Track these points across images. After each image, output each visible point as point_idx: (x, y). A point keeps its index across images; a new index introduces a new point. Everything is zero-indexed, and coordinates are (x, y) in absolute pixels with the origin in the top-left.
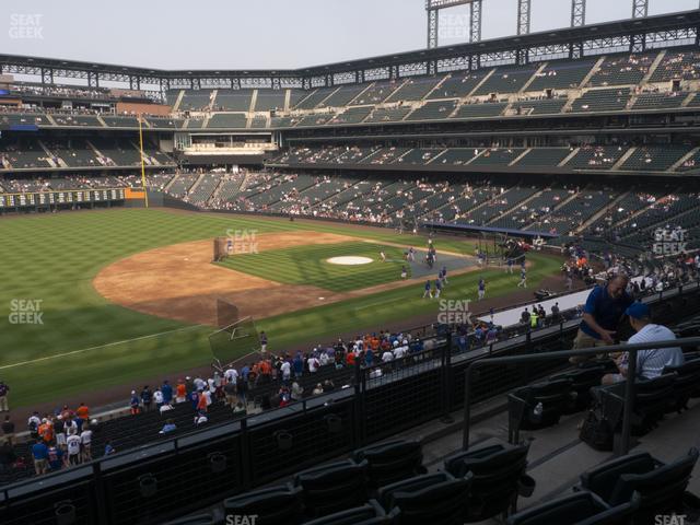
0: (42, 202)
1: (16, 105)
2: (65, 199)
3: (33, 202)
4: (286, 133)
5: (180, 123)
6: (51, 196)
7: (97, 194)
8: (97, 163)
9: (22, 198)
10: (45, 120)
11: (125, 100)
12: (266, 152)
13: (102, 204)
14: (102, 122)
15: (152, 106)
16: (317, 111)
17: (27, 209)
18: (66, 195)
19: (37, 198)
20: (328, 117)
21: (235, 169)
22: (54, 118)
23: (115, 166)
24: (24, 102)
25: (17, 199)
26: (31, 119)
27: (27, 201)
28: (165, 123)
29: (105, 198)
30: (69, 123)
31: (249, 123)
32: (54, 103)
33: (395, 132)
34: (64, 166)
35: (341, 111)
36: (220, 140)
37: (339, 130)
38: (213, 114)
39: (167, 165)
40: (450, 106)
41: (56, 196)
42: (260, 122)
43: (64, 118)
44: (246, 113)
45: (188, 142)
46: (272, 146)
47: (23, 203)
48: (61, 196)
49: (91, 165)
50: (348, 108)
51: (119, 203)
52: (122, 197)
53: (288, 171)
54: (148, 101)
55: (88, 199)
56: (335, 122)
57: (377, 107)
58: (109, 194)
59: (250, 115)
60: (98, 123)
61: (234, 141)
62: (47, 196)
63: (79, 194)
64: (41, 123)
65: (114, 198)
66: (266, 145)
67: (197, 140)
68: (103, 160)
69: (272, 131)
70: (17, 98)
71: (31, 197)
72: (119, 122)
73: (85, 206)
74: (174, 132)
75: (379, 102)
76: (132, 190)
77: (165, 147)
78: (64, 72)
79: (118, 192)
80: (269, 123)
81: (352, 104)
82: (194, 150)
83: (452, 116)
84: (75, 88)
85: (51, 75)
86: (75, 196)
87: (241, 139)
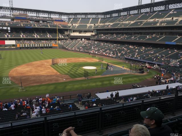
0: (31, 46)
1: (28, 22)
2: (37, 46)
3: (29, 46)
4: (97, 30)
5: (70, 27)
6: (34, 45)
7: (45, 45)
8: (47, 37)
9: (26, 45)
10: (34, 25)
11: (56, 21)
12: (92, 35)
13: (47, 47)
14: (49, 26)
15: (63, 22)
16: (106, 24)
17: (27, 48)
18: (37, 45)
19: (30, 45)
20: (108, 26)
21: (83, 40)
22: (37, 25)
23: (52, 38)
24: (30, 21)
25: (25, 45)
26: (31, 25)
27: (28, 46)
28: (66, 27)
29: (47, 46)
30: (40, 26)
31: (88, 27)
32: (38, 21)
33: (125, 30)
34: (38, 37)
35: (112, 24)
36: (80, 32)
37: (111, 29)
38: (79, 24)
39: (65, 38)
40: (141, 23)
41: (35, 45)
42: (91, 27)
43: (39, 25)
44: (87, 24)
45: (72, 32)
46: (93, 34)
47: (26, 46)
48: (36, 45)
49: (46, 37)
50: (114, 23)
51: (51, 47)
52: (52, 46)
53: (97, 40)
54: (62, 21)
55: (43, 46)
56: (110, 27)
57: (121, 23)
58: (49, 45)
59: (88, 25)
60: (48, 26)
61: (84, 32)
62: (33, 45)
63: (41, 45)
64: (33, 26)
65: (50, 46)
66: (92, 33)
67: (74, 31)
68: (49, 36)
69: (94, 30)
70: (28, 20)
71: (29, 45)
72: (54, 26)
73: (42, 48)
74: (68, 29)
75: (122, 21)
76: (55, 44)
77: (66, 33)
78: (42, 13)
79: (51, 44)
80: (93, 27)
81: (115, 22)
82: (73, 34)
83: (141, 26)
84: (44, 17)
85: (39, 14)
86: (39, 45)
87: (86, 32)
